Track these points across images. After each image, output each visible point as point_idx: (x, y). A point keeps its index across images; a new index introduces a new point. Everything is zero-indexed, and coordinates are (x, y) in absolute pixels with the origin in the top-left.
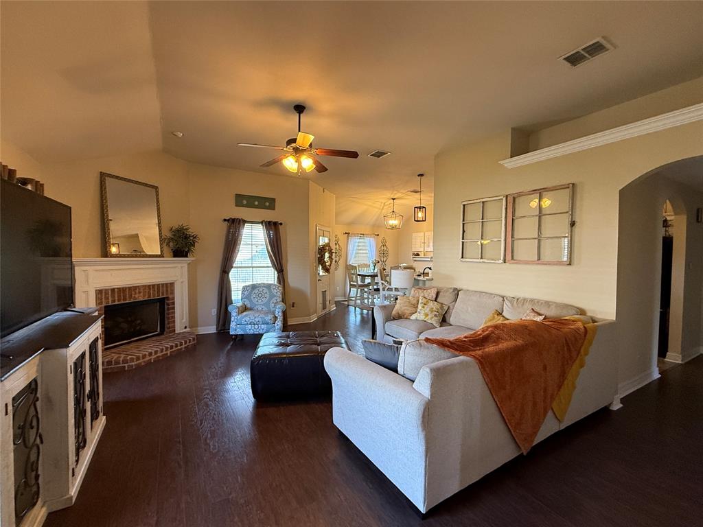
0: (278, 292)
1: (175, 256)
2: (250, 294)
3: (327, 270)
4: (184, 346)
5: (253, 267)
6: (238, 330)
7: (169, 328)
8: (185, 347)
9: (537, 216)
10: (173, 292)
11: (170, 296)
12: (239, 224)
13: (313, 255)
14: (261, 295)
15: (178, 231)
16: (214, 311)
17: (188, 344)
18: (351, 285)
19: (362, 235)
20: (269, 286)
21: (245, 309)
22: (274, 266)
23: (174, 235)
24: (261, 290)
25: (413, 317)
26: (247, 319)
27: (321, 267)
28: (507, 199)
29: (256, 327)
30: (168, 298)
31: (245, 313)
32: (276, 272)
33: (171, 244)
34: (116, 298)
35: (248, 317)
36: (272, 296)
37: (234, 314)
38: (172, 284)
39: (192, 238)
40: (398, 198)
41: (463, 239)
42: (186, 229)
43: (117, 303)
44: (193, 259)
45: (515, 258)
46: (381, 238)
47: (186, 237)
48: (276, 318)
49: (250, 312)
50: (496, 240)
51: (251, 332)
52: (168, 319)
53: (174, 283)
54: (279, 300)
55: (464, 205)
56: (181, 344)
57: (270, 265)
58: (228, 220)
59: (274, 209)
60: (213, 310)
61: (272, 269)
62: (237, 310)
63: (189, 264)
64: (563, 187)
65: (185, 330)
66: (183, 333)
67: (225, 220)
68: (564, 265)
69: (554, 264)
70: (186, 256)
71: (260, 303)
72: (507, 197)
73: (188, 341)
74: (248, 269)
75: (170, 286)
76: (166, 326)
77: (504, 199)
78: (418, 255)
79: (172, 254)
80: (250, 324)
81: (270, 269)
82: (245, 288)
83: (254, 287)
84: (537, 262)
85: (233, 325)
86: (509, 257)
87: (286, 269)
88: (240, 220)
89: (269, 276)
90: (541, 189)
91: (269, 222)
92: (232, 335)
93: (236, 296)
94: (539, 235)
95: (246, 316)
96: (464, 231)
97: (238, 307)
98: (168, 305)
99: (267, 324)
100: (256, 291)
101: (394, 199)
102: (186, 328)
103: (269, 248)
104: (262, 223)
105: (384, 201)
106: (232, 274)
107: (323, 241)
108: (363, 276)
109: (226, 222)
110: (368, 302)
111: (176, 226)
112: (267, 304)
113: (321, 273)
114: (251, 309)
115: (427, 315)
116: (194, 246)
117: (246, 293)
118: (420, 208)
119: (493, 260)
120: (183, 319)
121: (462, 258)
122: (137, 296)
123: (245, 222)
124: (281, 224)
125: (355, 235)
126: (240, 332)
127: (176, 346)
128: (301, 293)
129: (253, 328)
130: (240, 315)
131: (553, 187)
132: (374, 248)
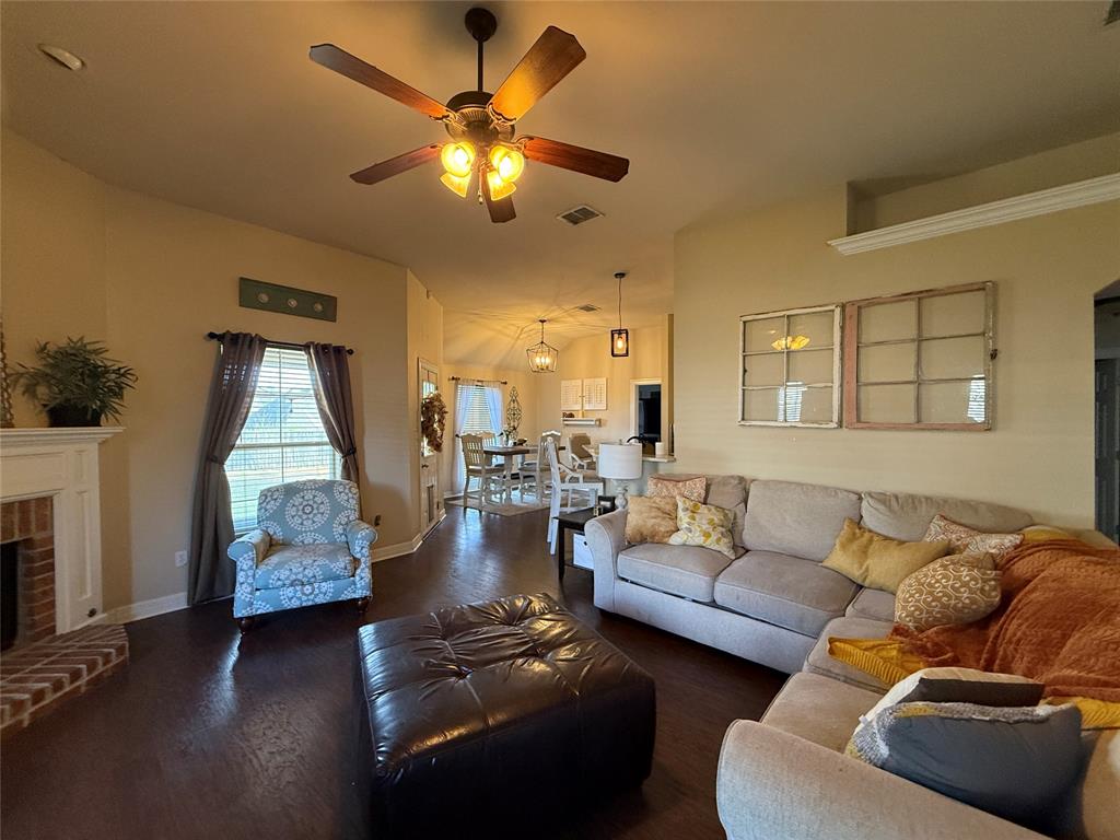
0: (348, 498)
1: (54, 424)
2: (281, 510)
3: (437, 447)
4: (85, 678)
5: (283, 446)
6: (257, 604)
7: (32, 626)
8: (88, 683)
9: (913, 340)
10: (46, 523)
11: (37, 536)
12: (250, 346)
13: (414, 418)
14: (308, 509)
15: (68, 354)
16: (182, 557)
17: (100, 668)
18: (469, 471)
19: (481, 384)
20: (327, 487)
21: (270, 546)
22: (335, 442)
23: (52, 366)
24: (309, 496)
25: (676, 539)
26: (284, 574)
27: (426, 441)
28: (843, 311)
29: (308, 589)
30: (27, 542)
31: (274, 559)
32: (338, 456)
33: (42, 390)
35: (282, 567)
36: (337, 509)
37: (244, 564)
38: (45, 503)
39: (113, 376)
40: (549, 321)
41: (744, 385)
42: (97, 352)
44: (119, 429)
45: (863, 418)
46: (509, 387)
47: (97, 373)
48: (356, 562)
49: (287, 554)
50: (823, 385)
51: (295, 604)
52: (31, 599)
53: (51, 499)
54: (354, 516)
55: (744, 322)
56: (76, 675)
57: (326, 439)
58: (220, 338)
59: (334, 319)
60: (178, 554)
61: (330, 447)
62: (252, 554)
63: (103, 444)
64: (970, 288)
65: (91, 621)
66: (83, 631)
67: (212, 336)
68: (979, 431)
69: (955, 430)
70: (95, 422)
71: (308, 529)
72: (843, 307)
73: (100, 660)
74: (271, 450)
76: (24, 621)
77: (838, 311)
78: (571, 416)
79: (44, 417)
80: (292, 585)
81: (325, 447)
82: (266, 496)
83: (290, 490)
84: (916, 426)
85: (242, 593)
86: (849, 417)
87: (362, 446)
88: (252, 340)
89: (324, 464)
90: (921, 292)
91: (325, 347)
92: (241, 619)
93: (243, 509)
94: (918, 376)
95: (279, 566)
96: (745, 371)
97: (255, 546)
98: (30, 560)
99: (336, 578)
100: (297, 500)
101: (543, 321)
102: (91, 613)
103: (325, 403)
104: (306, 347)
105: (522, 324)
106: (233, 464)
107: (428, 390)
108: (490, 454)
109: (215, 342)
110: (501, 498)
111: (59, 340)
112: (326, 529)
113: (427, 451)
114: (285, 545)
115: (707, 535)
116: (119, 395)
117: (272, 506)
118: (620, 332)
119: (816, 423)
120: (83, 591)
121: (743, 419)
123: (264, 343)
124: (351, 352)
125: (468, 382)
126: (262, 608)
127: (58, 686)
128: (392, 495)
129: (299, 594)
130: (263, 567)
131: (949, 288)
132: (499, 406)
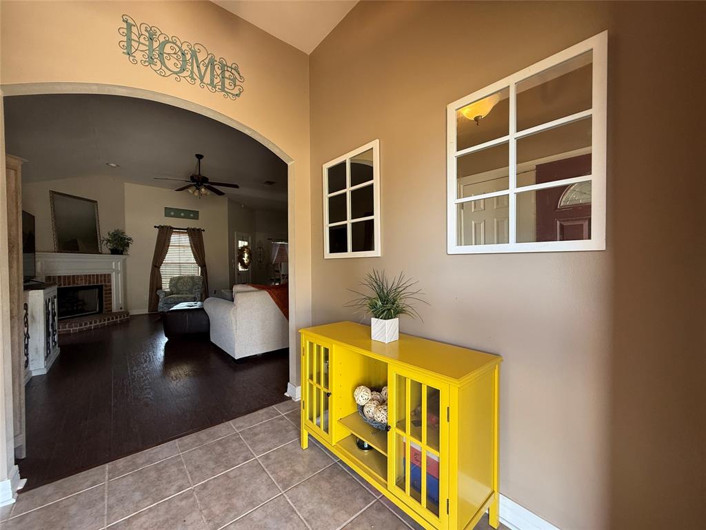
0: (199, 281)
1: (112, 254)
2: (176, 284)
4: (118, 319)
5: (179, 263)
7: (106, 309)
8: (120, 320)
10: (110, 281)
11: (108, 284)
12: (167, 230)
14: (185, 284)
15: (115, 234)
20: (192, 277)
22: (198, 263)
23: (111, 237)
24: (186, 280)
26: (172, 300)
27: (240, 264)
30: (106, 286)
32: (200, 267)
33: (110, 244)
34: (62, 283)
36: (195, 284)
37: (162, 296)
38: (109, 275)
39: (126, 240)
42: (122, 233)
43: (62, 286)
44: (128, 256)
47: (122, 239)
52: (106, 301)
53: (111, 274)
54: (200, 286)
57: (195, 262)
58: (158, 227)
59: (198, 219)
60: (145, 296)
61: (197, 265)
63: (123, 260)
65: (120, 311)
66: (118, 312)
67: (155, 227)
70: (122, 254)
71: (184, 290)
73: (122, 317)
74: (176, 265)
75: (107, 277)
76: (104, 306)
79: (110, 252)
81: (194, 265)
82: (172, 280)
83: (180, 278)
85: (160, 304)
88: (168, 227)
89: (194, 270)
91: (194, 229)
93: (166, 286)
97: (166, 292)
98: (106, 290)
100: (182, 281)
102: (121, 308)
104: (187, 230)
106: (163, 268)
107: (242, 244)
109: (157, 229)
111: (113, 230)
112: (190, 290)
113: (240, 268)
116: (128, 246)
117: (173, 282)
120: (119, 302)
122: (79, 282)
123: (173, 229)
124: (204, 230)
